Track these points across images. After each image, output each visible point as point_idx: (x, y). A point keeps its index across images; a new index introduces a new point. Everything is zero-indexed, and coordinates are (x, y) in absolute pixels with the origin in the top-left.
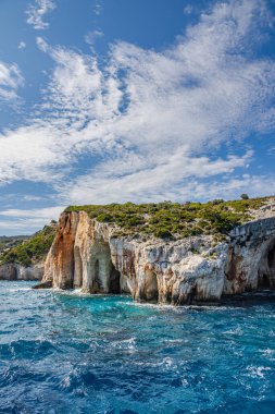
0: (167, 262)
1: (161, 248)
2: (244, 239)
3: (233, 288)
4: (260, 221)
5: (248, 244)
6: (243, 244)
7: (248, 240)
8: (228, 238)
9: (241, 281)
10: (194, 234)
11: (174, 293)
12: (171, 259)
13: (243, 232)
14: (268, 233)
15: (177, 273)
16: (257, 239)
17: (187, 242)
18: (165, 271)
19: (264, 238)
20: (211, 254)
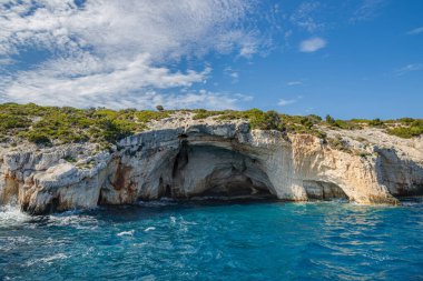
0: (32, 170)
1: (29, 154)
2: (135, 148)
3: (120, 198)
4: (154, 132)
5: (140, 154)
6: (133, 154)
7: (139, 150)
8: (114, 147)
9: (130, 191)
10: (77, 140)
11: (31, 203)
12: (37, 167)
13: (135, 142)
14: (162, 144)
15: (38, 182)
16: (150, 150)
17: (64, 149)
18: (26, 179)
19: (158, 149)
20: (88, 163)
